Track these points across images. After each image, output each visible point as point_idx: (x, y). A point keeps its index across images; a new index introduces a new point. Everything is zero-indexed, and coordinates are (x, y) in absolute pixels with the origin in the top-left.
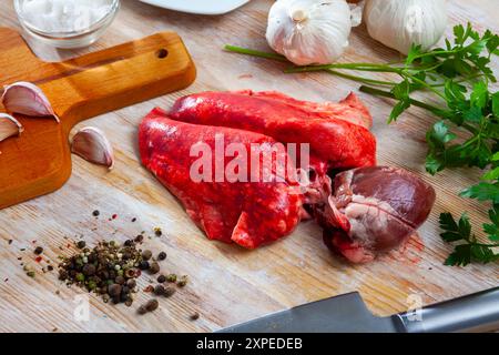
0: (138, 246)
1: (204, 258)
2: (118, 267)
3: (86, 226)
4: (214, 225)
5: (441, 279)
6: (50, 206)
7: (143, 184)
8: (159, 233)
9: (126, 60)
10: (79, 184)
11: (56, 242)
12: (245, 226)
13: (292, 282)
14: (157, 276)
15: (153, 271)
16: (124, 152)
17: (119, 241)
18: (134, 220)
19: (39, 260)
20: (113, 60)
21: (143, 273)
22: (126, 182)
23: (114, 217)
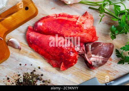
0: (35, 73)
1: (53, 73)
2: (31, 80)
3: (19, 69)
4: (55, 64)
5: (117, 69)
6: (7, 64)
7: (31, 53)
8: (39, 68)
9: (16, 13)
10: (13, 56)
11: (12, 75)
12: (64, 66)
13: (78, 76)
14: (42, 81)
15: (40, 80)
16: (23, 43)
17: (29, 72)
18: (32, 65)
19: (9, 81)
20: (12, 14)
21: (38, 80)
22: (26, 53)
23: (26, 65)
